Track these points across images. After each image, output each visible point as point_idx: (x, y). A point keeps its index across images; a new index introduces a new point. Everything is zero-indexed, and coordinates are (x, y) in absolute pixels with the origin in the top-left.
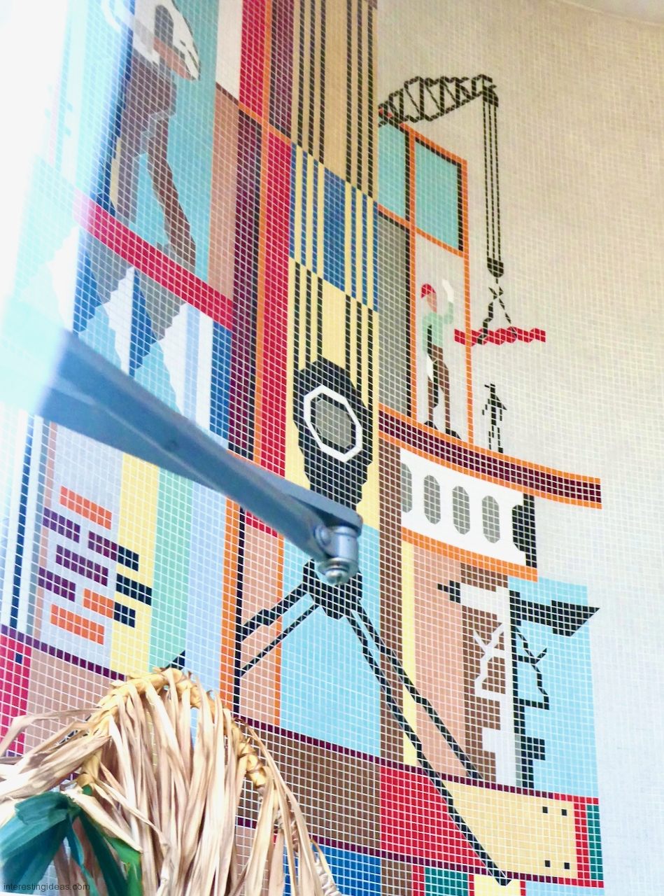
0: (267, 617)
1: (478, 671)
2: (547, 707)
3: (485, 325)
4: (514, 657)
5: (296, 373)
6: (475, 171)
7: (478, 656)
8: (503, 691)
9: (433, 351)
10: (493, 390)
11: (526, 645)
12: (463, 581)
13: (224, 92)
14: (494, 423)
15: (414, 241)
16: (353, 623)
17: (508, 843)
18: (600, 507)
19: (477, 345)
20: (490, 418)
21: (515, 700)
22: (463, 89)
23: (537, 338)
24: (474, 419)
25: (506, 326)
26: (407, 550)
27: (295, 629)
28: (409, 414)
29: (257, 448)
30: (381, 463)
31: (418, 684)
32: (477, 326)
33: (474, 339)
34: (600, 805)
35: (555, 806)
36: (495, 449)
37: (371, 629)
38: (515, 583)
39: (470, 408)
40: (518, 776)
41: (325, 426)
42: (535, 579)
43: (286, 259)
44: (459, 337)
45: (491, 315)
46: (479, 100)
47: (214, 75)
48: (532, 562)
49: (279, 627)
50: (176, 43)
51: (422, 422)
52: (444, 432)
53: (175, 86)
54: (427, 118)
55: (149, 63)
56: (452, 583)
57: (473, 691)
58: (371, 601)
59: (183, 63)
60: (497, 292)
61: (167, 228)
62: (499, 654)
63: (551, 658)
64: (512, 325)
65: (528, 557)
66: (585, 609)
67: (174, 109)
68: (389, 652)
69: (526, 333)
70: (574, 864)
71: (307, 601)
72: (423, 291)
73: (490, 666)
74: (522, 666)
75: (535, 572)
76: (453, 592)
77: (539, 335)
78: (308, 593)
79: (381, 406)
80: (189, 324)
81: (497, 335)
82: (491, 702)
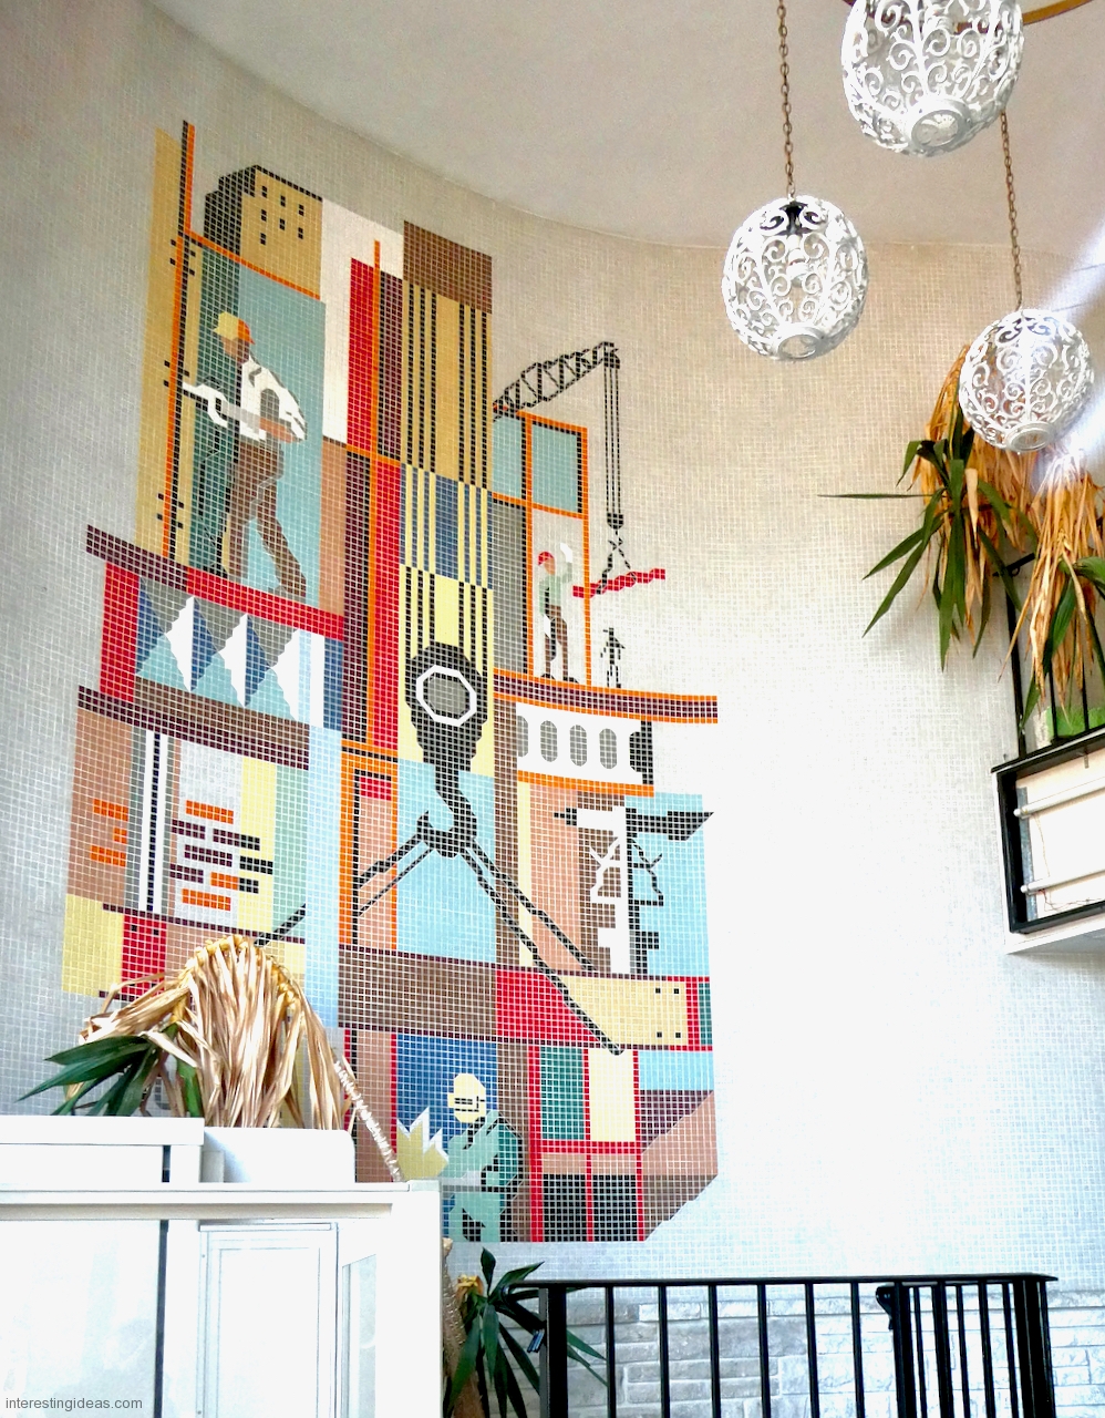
0: (381, 867)
1: (594, 881)
2: (661, 904)
3: (604, 576)
4: (630, 865)
5: (408, 662)
6: (595, 435)
7: (593, 868)
8: (619, 895)
9: (550, 609)
10: (612, 633)
11: (641, 854)
12: (580, 806)
13: (332, 441)
14: (612, 662)
15: (530, 516)
16: (468, 858)
17: (622, 1021)
18: (716, 721)
19: (596, 596)
20: (608, 659)
21: (630, 902)
22: (584, 360)
23: (657, 577)
24: (592, 663)
25: (624, 572)
26: (524, 790)
27: (410, 872)
28: (525, 671)
29: (370, 733)
30: (496, 719)
31: (534, 899)
32: (595, 578)
33: (593, 591)
34: (711, 982)
35: (667, 987)
36: (613, 685)
37: (486, 861)
38: (630, 802)
39: (588, 654)
40: (632, 964)
41: (438, 700)
42: (652, 795)
43: (397, 566)
44: (578, 592)
45: (610, 565)
46: (601, 367)
47: (320, 430)
48: (648, 780)
49: (394, 872)
50: (282, 415)
51: (539, 676)
52: (561, 680)
53: (282, 453)
54: (545, 399)
55: (256, 442)
56: (568, 810)
57: (588, 899)
58: (486, 839)
59: (290, 431)
60: (617, 542)
61: (277, 573)
62: (615, 864)
63: (666, 861)
64: (632, 570)
65: (645, 776)
66: (700, 814)
67: (281, 472)
68: (504, 876)
69: (645, 575)
70: (685, 1033)
71: (422, 846)
72: (541, 559)
73: (605, 875)
74: (637, 872)
75: (652, 789)
76: (571, 817)
77: (659, 574)
78: (422, 841)
79: (496, 671)
80: (302, 646)
81: (616, 583)
82: (606, 906)
